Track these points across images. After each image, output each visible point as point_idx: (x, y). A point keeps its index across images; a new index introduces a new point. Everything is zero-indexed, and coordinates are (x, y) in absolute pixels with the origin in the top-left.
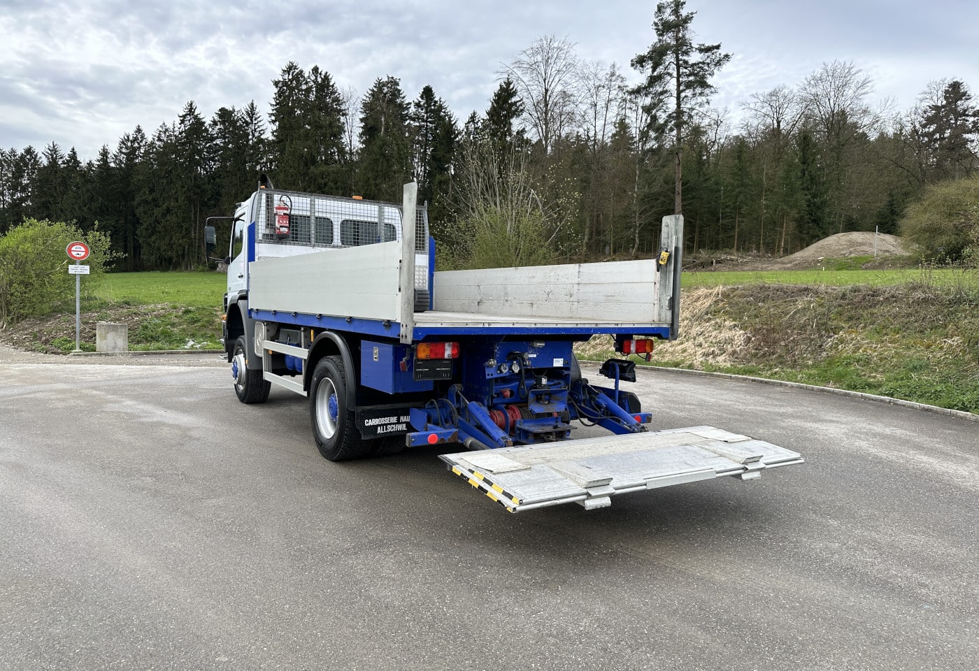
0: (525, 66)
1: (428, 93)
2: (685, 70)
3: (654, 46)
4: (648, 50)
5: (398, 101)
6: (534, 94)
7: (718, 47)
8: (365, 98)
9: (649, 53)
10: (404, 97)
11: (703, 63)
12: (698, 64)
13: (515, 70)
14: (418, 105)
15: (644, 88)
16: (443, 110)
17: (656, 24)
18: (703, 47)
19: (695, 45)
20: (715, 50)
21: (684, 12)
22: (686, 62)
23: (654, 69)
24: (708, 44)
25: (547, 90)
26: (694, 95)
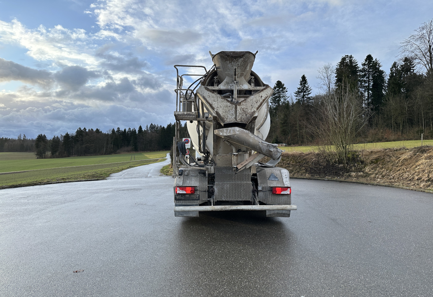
0: (417, 37)
1: (369, 58)
5: (354, 64)
6: (423, 49)
8: (337, 67)
10: (357, 63)
13: (411, 40)
14: (364, 65)
16: (378, 65)
25: (430, 46)
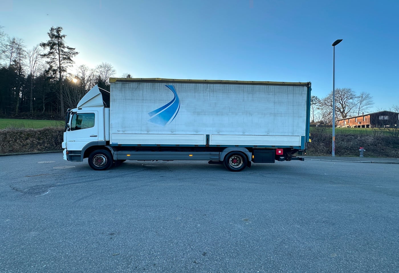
2: (62, 53)
3: (49, 41)
4: (47, 42)
7: (74, 49)
9: (47, 43)
11: (69, 52)
12: (67, 52)
15: (47, 55)
17: (49, 34)
18: (68, 47)
19: (65, 45)
20: (73, 50)
21: (61, 34)
22: (62, 51)
23: (51, 49)
24: (70, 47)
26: (67, 62)
